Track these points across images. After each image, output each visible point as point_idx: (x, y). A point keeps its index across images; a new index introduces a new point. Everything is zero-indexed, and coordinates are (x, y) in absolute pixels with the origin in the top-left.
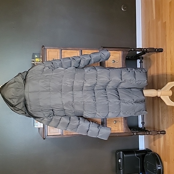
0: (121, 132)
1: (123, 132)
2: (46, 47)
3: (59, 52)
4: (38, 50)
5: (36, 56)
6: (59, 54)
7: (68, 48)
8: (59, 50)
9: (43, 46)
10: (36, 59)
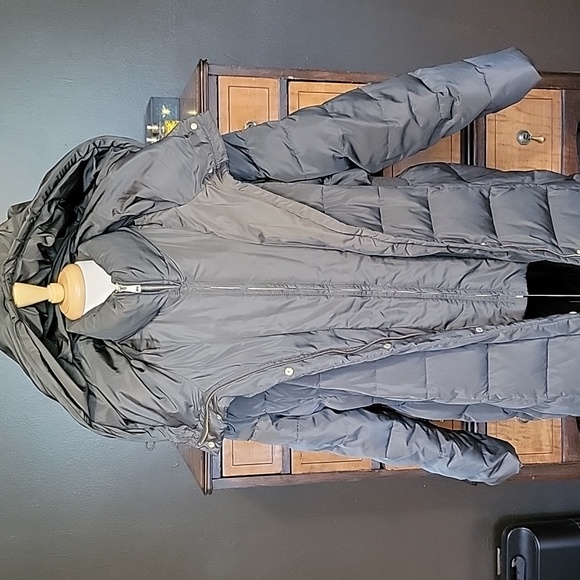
0: (548, 459)
1: (558, 460)
2: (214, 70)
3: (278, 90)
4: (171, 83)
5: (166, 111)
6: (276, 101)
7: (316, 75)
8: (274, 84)
9: (204, 62)
10: (166, 122)
